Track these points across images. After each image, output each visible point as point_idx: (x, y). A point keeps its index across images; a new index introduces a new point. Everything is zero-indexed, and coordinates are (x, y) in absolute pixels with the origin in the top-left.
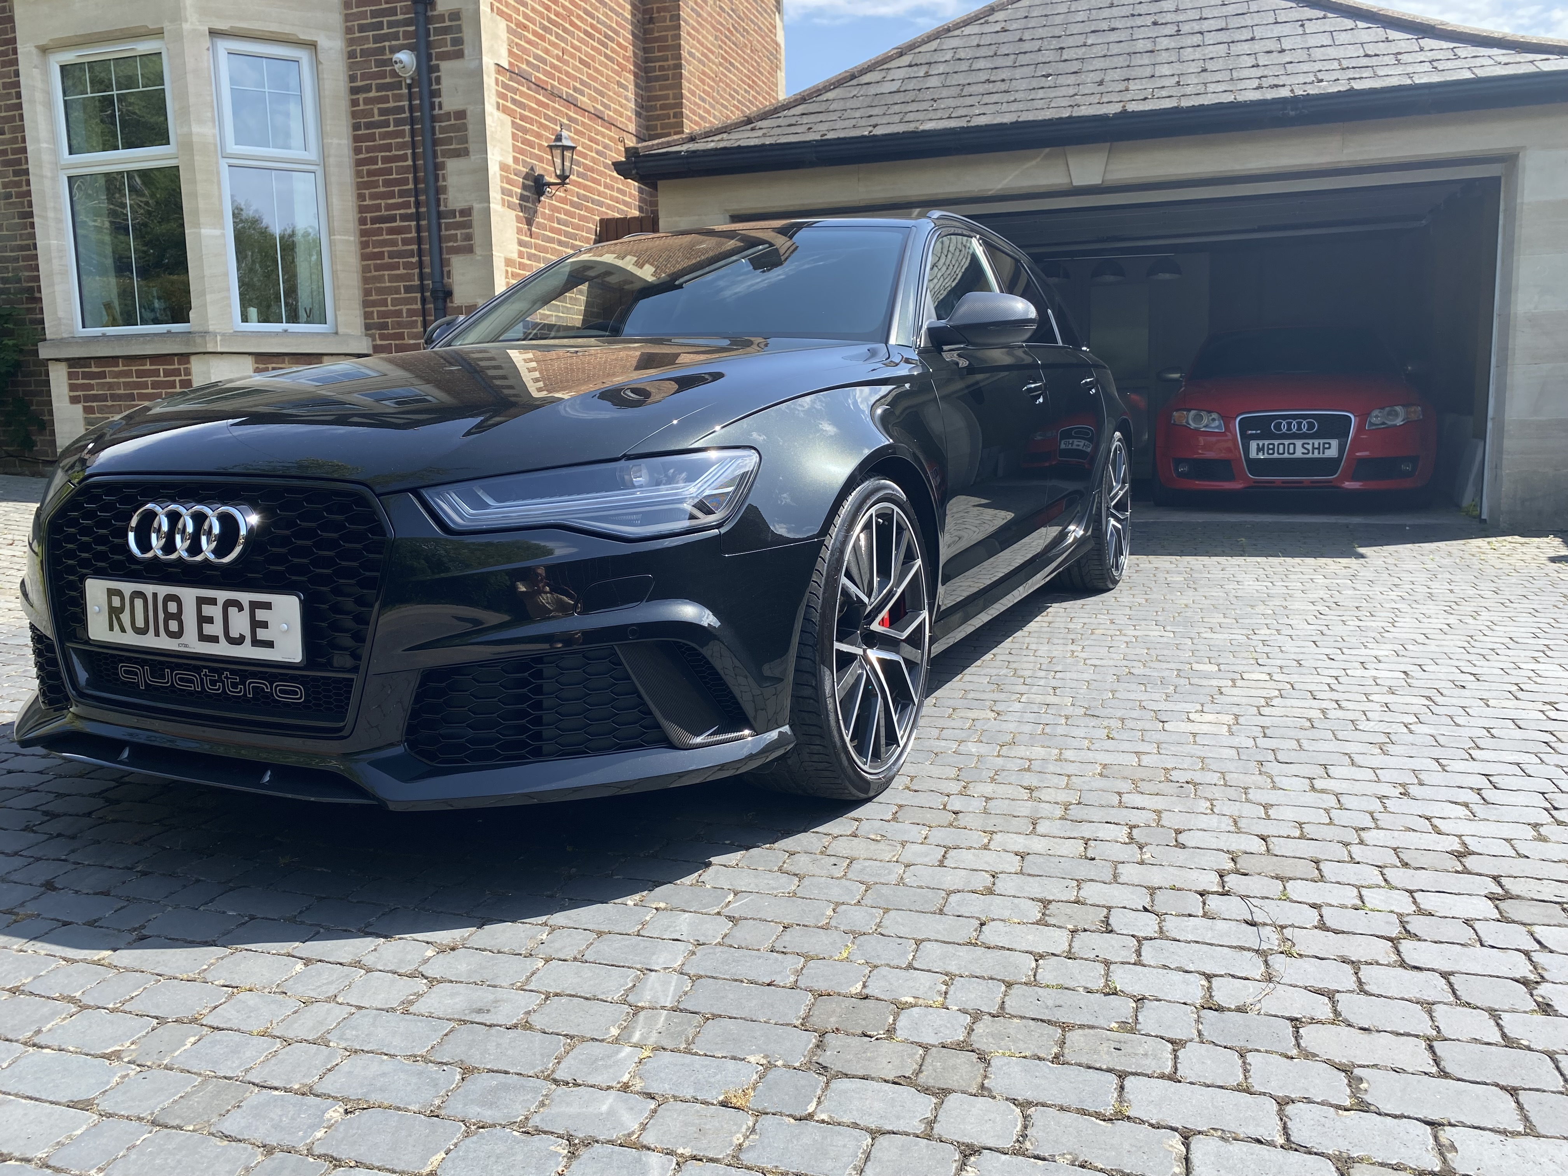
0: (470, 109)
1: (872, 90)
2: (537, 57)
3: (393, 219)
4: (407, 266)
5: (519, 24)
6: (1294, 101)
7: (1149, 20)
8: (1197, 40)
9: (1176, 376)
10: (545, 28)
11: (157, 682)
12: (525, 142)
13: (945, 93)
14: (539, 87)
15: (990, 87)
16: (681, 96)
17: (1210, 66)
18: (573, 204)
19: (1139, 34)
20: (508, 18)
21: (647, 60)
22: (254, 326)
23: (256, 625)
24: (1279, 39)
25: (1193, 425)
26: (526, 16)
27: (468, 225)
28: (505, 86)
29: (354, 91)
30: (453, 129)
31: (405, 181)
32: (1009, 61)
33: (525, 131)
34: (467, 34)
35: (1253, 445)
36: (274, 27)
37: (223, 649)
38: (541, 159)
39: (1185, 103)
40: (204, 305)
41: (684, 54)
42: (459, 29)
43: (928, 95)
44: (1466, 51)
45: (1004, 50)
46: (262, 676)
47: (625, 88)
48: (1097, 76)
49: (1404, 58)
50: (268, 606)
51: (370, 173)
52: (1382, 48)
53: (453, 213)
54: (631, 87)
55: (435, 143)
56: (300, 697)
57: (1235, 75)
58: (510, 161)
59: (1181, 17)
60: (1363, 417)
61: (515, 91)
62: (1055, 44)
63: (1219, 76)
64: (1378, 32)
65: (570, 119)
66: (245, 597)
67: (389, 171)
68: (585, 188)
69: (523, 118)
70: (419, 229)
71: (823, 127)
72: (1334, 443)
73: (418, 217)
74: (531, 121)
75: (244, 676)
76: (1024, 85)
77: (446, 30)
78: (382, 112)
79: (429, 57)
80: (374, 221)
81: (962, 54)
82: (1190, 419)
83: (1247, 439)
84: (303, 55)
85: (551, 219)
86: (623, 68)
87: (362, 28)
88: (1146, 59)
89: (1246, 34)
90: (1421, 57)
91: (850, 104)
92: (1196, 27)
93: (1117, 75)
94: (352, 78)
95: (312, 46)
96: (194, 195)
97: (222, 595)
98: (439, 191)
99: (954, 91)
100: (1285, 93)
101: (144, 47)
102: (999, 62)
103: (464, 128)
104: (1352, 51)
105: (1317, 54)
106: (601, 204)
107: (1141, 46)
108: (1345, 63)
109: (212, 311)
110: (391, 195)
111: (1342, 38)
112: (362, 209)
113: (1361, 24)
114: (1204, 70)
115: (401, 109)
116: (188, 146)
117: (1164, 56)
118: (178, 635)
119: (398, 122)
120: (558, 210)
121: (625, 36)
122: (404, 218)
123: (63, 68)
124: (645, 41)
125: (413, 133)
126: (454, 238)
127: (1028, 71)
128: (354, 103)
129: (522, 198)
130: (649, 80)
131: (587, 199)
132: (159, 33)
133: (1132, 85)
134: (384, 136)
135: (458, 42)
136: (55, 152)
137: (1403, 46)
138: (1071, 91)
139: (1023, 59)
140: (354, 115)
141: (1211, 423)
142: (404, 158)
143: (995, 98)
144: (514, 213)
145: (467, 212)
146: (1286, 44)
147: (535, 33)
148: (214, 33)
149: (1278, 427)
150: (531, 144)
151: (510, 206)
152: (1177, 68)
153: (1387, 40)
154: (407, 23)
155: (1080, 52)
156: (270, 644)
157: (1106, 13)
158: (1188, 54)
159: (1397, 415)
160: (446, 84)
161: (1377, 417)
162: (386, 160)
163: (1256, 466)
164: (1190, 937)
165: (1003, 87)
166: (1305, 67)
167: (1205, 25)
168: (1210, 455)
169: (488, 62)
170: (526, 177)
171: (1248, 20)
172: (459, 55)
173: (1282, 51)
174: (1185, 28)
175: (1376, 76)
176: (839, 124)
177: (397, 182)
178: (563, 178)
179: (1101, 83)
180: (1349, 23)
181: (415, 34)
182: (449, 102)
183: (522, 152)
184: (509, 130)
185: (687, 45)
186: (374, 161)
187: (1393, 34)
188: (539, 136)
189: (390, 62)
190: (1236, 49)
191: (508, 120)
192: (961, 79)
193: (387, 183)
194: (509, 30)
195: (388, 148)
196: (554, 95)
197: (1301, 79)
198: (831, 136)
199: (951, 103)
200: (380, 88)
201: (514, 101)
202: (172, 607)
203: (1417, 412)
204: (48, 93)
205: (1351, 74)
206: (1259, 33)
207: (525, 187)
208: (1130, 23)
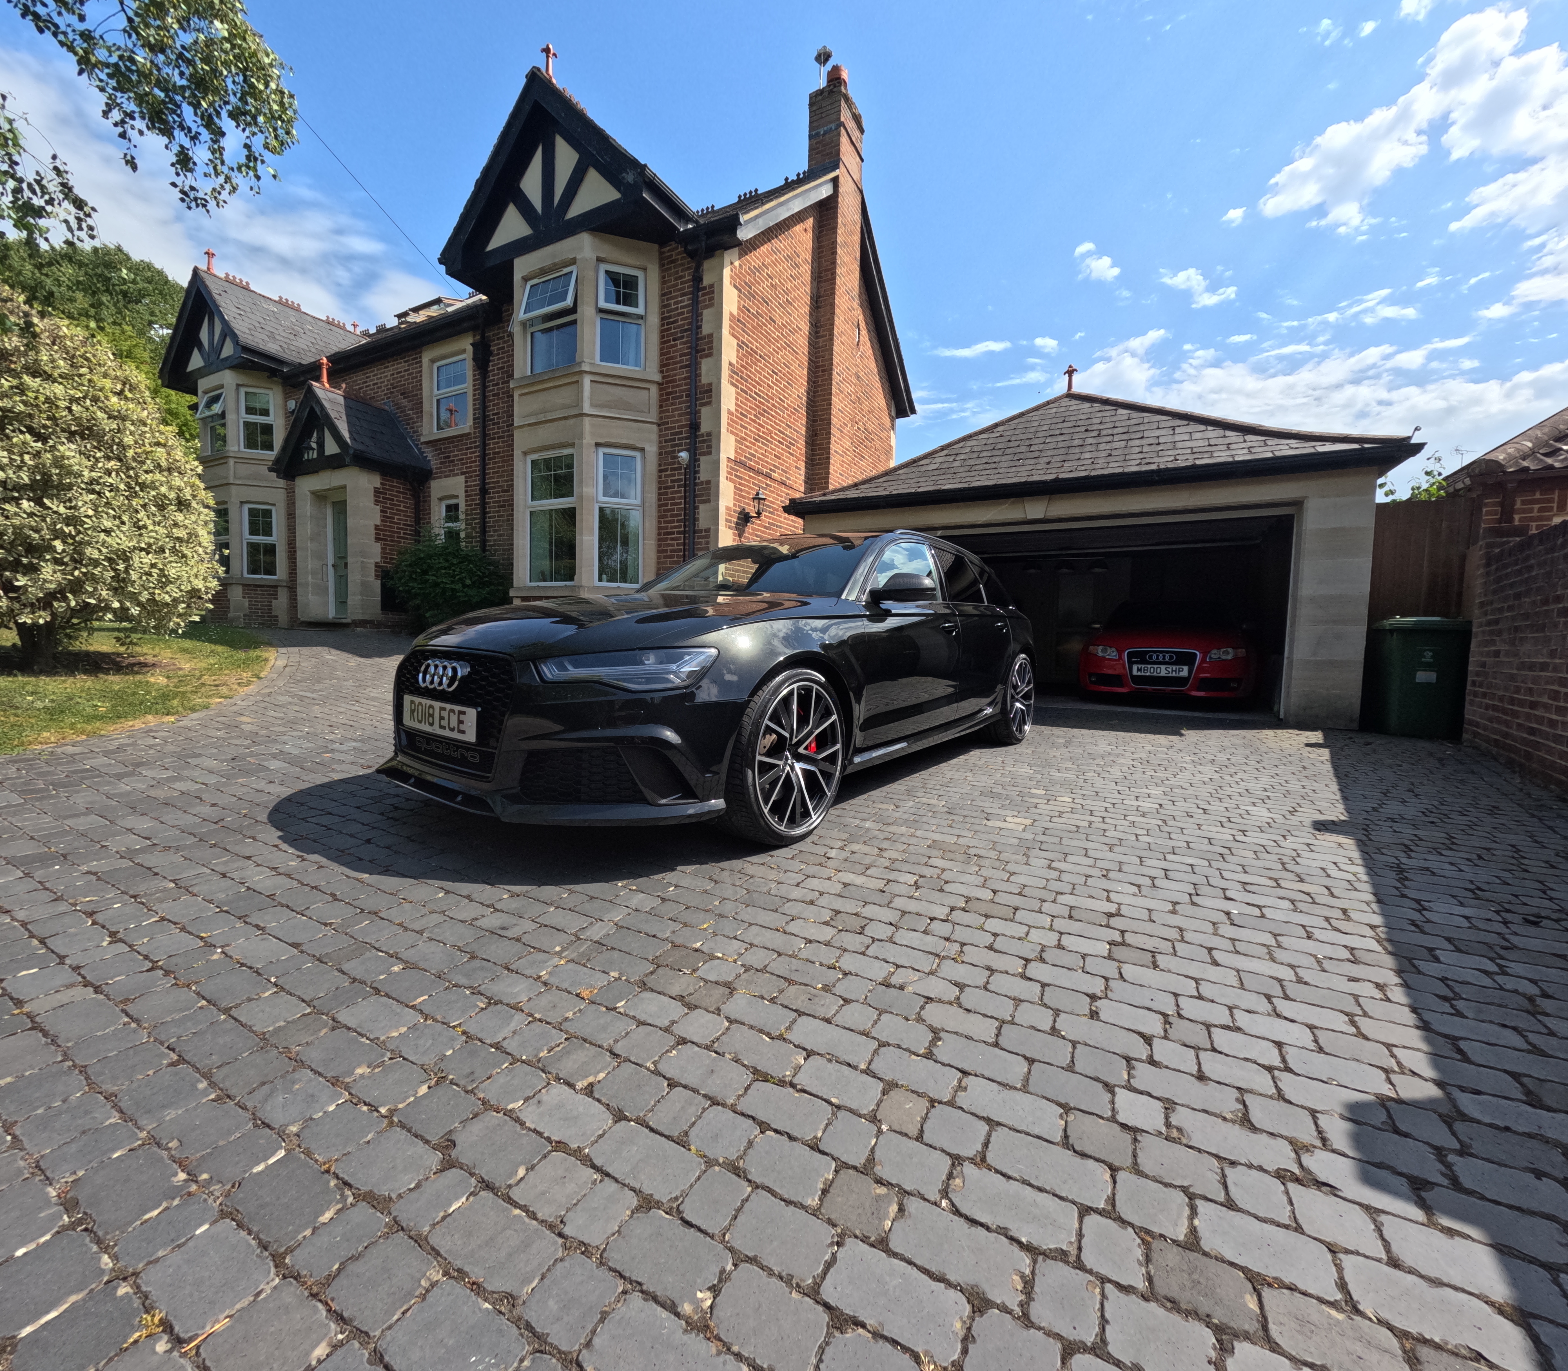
0: (713, 480)
1: (924, 468)
2: (750, 454)
3: (673, 533)
4: (678, 556)
5: (742, 438)
6: (1159, 471)
7: (1083, 429)
8: (1109, 439)
9: (1097, 626)
10: (756, 440)
11: (428, 748)
12: (741, 496)
13: (962, 469)
14: (751, 469)
15: (987, 466)
16: (828, 473)
17: (1114, 453)
18: (765, 527)
19: (1076, 436)
20: (736, 435)
21: (813, 455)
22: (605, 584)
23: (461, 722)
24: (1158, 437)
25: (1100, 654)
26: (746, 434)
27: (707, 537)
28: (732, 468)
29: (660, 471)
30: (704, 489)
31: (680, 515)
32: (1000, 452)
33: (741, 490)
34: (714, 443)
35: (1135, 667)
36: (625, 441)
37: (447, 733)
38: (749, 505)
39: (1093, 473)
40: (581, 574)
41: (832, 452)
42: (710, 440)
43: (952, 471)
44: (1272, 441)
45: (999, 446)
46: (465, 748)
47: (800, 469)
48: (1046, 460)
49: (1232, 447)
50: (464, 713)
51: (665, 511)
52: (1220, 441)
53: (701, 531)
54: (803, 469)
55: (695, 496)
56: (477, 760)
57: (1128, 457)
58: (732, 506)
59: (1102, 427)
60: (1205, 654)
61: (737, 471)
62: (1028, 442)
63: (1117, 459)
64: (1220, 432)
65: (767, 484)
66: (457, 708)
67: (673, 510)
68: (773, 519)
69: (740, 484)
70: (685, 538)
71: (892, 488)
72: (1186, 668)
73: (684, 532)
74: (745, 486)
75: (458, 747)
76: (1006, 464)
77: (704, 441)
78: (672, 481)
79: (695, 455)
80: (665, 534)
81: (975, 449)
82: (1099, 651)
83: (1131, 663)
84: (638, 455)
85: (752, 534)
86: (799, 459)
87: (666, 441)
88: (1077, 450)
89: (1139, 435)
90: (1244, 445)
91: (910, 476)
92: (1110, 432)
93: (1058, 459)
94: (660, 465)
95: (642, 450)
96: (581, 521)
97: (448, 706)
98: (695, 520)
99: (966, 469)
100: (1154, 467)
101: (566, 451)
102: (995, 453)
103: (709, 489)
104: (1201, 443)
105: (1179, 445)
106: (781, 527)
107: (1076, 443)
108: (1195, 450)
109: (585, 576)
110: (673, 522)
111: (1196, 436)
112: (659, 528)
113: (1210, 428)
114: (1110, 455)
115: (681, 480)
116: (581, 497)
117: (1089, 448)
118: (432, 724)
119: (679, 486)
120: (757, 530)
121: (802, 443)
122: (679, 533)
123: (532, 462)
124: (812, 445)
125: (685, 491)
126: (700, 543)
127: (1009, 457)
128: (660, 477)
129: (737, 524)
130: (813, 465)
131: (773, 525)
132: (572, 445)
133: (1066, 464)
134: (672, 493)
135: (709, 447)
136: (526, 500)
137: (1233, 440)
138: (1031, 467)
139: (1008, 451)
140: (659, 482)
141: (1112, 653)
142: (680, 503)
143: (988, 472)
144: (731, 532)
145: (707, 530)
146: (1161, 440)
147: (750, 442)
148: (597, 445)
149: (1151, 657)
150: (744, 497)
151: (730, 528)
152: (1094, 454)
153: (1225, 436)
154: (686, 438)
155: (1041, 447)
156: (463, 732)
157: (1060, 426)
158: (1102, 447)
159: (1228, 653)
160: (702, 468)
161: (1215, 654)
162: (672, 504)
163: (1137, 679)
164: (905, 943)
165: (994, 466)
166: (1170, 453)
167: (1116, 431)
168: (1110, 672)
169: (723, 457)
170: (740, 513)
171: (1142, 428)
172: (709, 453)
173: (1159, 444)
174: (1104, 433)
175: (1212, 456)
176: (903, 486)
177: (677, 515)
178: (759, 514)
179: (1049, 463)
180: (1203, 427)
181: (689, 444)
182: (703, 476)
183: (738, 501)
184: (732, 489)
185: (834, 447)
186: (666, 505)
187: (1229, 433)
188: (749, 493)
189: (676, 457)
190: (1131, 443)
191: (732, 485)
192: (972, 462)
193: (672, 516)
194: (736, 441)
195: (673, 498)
196: (758, 472)
197: (1166, 459)
198: (894, 492)
199: (964, 475)
200: (672, 469)
201: (736, 476)
202: (431, 711)
203: (1242, 652)
204: (525, 473)
205: (1196, 456)
206: (1146, 434)
207: (739, 518)
208: (1073, 430)
